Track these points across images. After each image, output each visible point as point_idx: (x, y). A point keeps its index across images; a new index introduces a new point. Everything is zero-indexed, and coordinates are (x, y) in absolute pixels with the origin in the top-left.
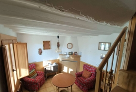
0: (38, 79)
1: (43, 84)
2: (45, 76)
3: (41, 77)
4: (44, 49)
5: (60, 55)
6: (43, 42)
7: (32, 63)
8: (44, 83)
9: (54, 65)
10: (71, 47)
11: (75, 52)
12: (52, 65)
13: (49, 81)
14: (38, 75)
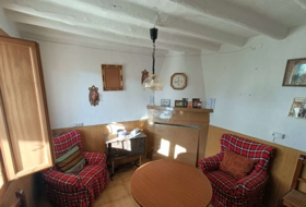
0: (87, 176)
1: (102, 191)
2: (109, 167)
3: (97, 170)
4: (105, 89)
5: (149, 107)
6: (103, 66)
7: (70, 129)
8: (105, 188)
9: (134, 134)
10: (182, 85)
11: (194, 100)
12: (127, 134)
13: (120, 182)
14: (87, 163)
